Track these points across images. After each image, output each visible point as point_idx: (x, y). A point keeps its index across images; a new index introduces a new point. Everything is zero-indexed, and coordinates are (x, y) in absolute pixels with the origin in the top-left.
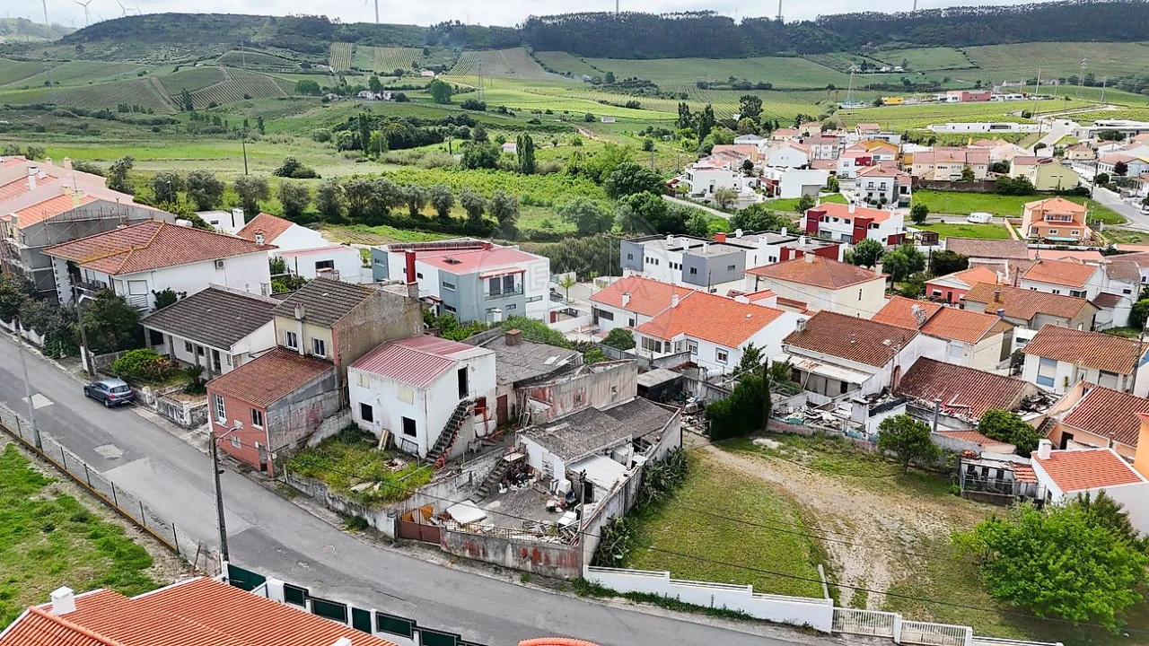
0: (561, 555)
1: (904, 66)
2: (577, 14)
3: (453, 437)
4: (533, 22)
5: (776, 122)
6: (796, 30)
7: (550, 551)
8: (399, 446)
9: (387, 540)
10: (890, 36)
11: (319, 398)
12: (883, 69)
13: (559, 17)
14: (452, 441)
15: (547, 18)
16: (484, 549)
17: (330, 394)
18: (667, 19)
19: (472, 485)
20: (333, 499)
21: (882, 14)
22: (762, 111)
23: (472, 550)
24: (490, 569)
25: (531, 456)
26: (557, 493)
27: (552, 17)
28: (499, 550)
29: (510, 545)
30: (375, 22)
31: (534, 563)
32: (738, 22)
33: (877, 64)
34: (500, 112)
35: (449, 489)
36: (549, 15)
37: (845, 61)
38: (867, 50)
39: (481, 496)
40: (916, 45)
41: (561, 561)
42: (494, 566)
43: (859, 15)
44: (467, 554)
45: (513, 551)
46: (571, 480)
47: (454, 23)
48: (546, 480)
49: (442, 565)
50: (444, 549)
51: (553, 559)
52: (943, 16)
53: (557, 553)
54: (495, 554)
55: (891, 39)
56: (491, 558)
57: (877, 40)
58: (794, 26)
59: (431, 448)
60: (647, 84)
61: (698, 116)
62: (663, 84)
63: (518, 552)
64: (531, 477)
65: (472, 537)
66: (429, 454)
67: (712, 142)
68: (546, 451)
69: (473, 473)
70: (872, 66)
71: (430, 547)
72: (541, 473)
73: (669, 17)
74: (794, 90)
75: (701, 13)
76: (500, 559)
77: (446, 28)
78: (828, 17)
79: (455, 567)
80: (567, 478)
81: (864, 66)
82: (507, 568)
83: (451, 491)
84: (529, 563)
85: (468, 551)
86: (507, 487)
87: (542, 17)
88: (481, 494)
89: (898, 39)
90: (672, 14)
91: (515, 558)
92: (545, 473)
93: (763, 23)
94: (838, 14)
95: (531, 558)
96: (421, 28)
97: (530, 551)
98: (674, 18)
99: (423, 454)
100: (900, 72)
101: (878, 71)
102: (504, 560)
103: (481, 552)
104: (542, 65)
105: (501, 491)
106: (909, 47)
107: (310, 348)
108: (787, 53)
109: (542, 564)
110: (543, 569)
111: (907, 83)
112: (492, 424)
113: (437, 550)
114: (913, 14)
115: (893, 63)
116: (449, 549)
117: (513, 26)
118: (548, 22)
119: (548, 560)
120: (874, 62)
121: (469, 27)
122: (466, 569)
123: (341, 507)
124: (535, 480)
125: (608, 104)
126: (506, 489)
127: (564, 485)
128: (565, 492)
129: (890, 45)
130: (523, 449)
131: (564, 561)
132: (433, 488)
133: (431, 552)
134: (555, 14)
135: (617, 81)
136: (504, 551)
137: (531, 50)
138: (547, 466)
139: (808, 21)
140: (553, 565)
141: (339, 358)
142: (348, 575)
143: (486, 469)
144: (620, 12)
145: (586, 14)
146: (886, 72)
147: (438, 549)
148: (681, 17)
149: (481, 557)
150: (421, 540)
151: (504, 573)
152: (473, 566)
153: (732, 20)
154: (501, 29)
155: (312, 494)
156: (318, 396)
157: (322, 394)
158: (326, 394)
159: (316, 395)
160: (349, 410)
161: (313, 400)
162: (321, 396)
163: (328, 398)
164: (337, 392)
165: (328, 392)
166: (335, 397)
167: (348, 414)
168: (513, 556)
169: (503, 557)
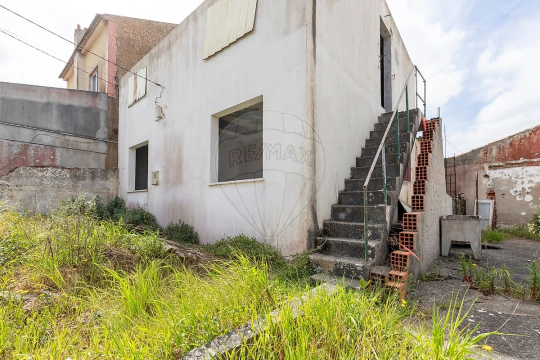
11: (46, 138)
17: (83, 143)
156: (44, 133)
157: (58, 132)
158: (72, 139)
159: (38, 129)
160: (111, 173)
161: (26, 135)
162: (54, 135)
163: (76, 150)
164: (103, 147)
165: (77, 136)
166: (98, 154)
167: (107, 179)
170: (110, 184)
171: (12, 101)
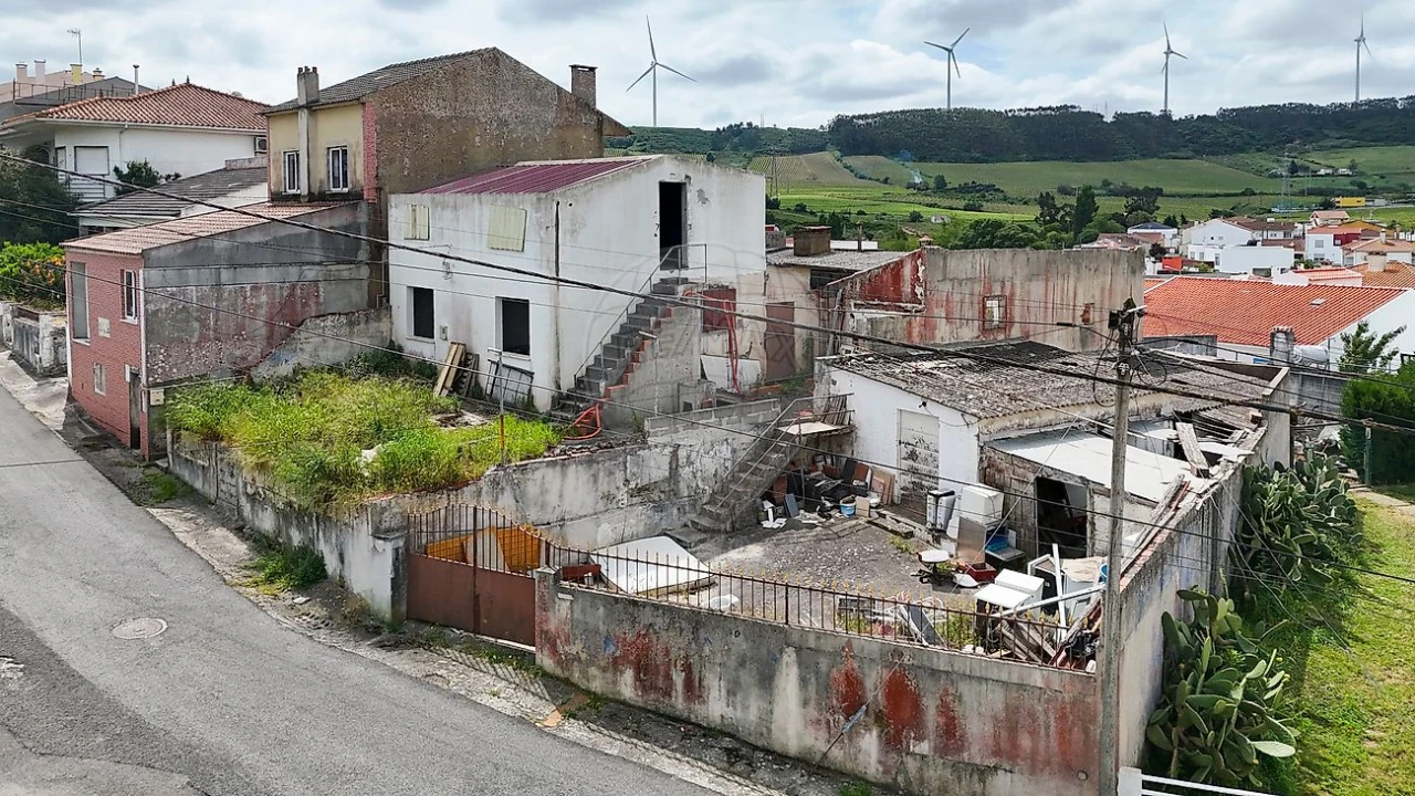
0: (1012, 711)
1: (1352, 167)
2: (897, 112)
3: (634, 359)
4: (841, 123)
5: (1182, 216)
6: (1190, 126)
7: (965, 688)
8: (485, 382)
9: (361, 624)
10: (1326, 132)
11: (311, 273)
12: (1322, 172)
13: (874, 116)
14: (628, 369)
15: (860, 117)
16: (688, 669)
17: (344, 271)
18: (1013, 116)
19: (676, 493)
20: (252, 498)
21: (1311, 105)
22: (1158, 208)
23: (646, 671)
24: (710, 754)
25: (861, 433)
26: (953, 532)
27: (865, 117)
28: (747, 677)
29: (789, 656)
30: (652, 126)
31: (893, 742)
32: (1109, 119)
33: (1312, 166)
34: (797, 211)
35: (604, 487)
36: (862, 113)
37: (1263, 162)
38: (1295, 149)
39: (705, 530)
40: (1364, 143)
41: (1014, 744)
42: (727, 742)
43: (1278, 107)
44: (627, 687)
45: (803, 681)
46: (1000, 488)
47: (745, 126)
48: (912, 501)
49: (521, 720)
50: (546, 661)
51: (977, 729)
52: (1398, 106)
53: (996, 699)
54: (731, 693)
55: (1327, 136)
56: (716, 707)
57: (1307, 137)
58: (1187, 122)
59: (567, 383)
60: (990, 188)
61: (1068, 209)
62: (1011, 191)
63: (825, 688)
64: (864, 492)
65: (646, 616)
66: (560, 401)
67: (1097, 231)
68: (913, 403)
69: (682, 453)
70: (1306, 169)
71: (501, 656)
72: (892, 479)
73: (1017, 113)
74: (1195, 196)
75: (1058, 108)
76: (753, 715)
77: (735, 131)
78: (1234, 110)
79: (575, 730)
80: (987, 478)
81: (1294, 170)
82: (780, 758)
83: (609, 497)
84: (870, 742)
85: (628, 675)
86: (786, 514)
87: (854, 117)
88: (705, 522)
89: (1337, 136)
90: (1021, 110)
91: (813, 713)
92: (906, 480)
93: (1145, 118)
94: (1247, 106)
95: (879, 718)
96: (706, 132)
97: (874, 682)
98: (1023, 114)
99: (543, 401)
100: (1348, 175)
101: (1315, 174)
102: (767, 717)
103: (678, 679)
104: (852, 171)
105: (766, 524)
106: (1353, 147)
107: (323, 175)
108: (1182, 155)
109: (924, 747)
110: (930, 773)
111: (1362, 186)
112: (751, 370)
113: (519, 667)
114: (1355, 105)
115: (1333, 163)
116: (565, 662)
117: (817, 128)
118: (861, 122)
119: (951, 734)
120: (1307, 164)
121: (763, 129)
122: (613, 744)
123: (266, 522)
124: (874, 500)
125: (939, 207)
126: (783, 521)
127: (978, 503)
128: (980, 520)
129: (1328, 143)
130: (838, 408)
131: (1025, 742)
132: (550, 472)
133: (502, 669)
134: (869, 113)
135: (949, 186)
136: (767, 680)
137: (838, 154)
138: (913, 456)
139: (1205, 116)
140: (975, 754)
141: (374, 183)
142: (135, 719)
143: (726, 451)
144: (952, 107)
145: (908, 111)
146: (1327, 175)
147: (524, 661)
148: (1032, 113)
149: (679, 702)
150: (476, 632)
151: (764, 775)
152: (644, 736)
153: (1102, 117)
154: (802, 131)
155: (212, 493)
156: (309, 267)
157: (320, 264)
158: (333, 268)
159: (303, 264)
160: (384, 312)
161: (293, 273)
162: (317, 267)
163: (338, 280)
164: (365, 272)
165: (338, 263)
166: (359, 282)
167: (380, 320)
168: (805, 703)
169: (764, 705)
170: (384, 326)
171: (282, 238)
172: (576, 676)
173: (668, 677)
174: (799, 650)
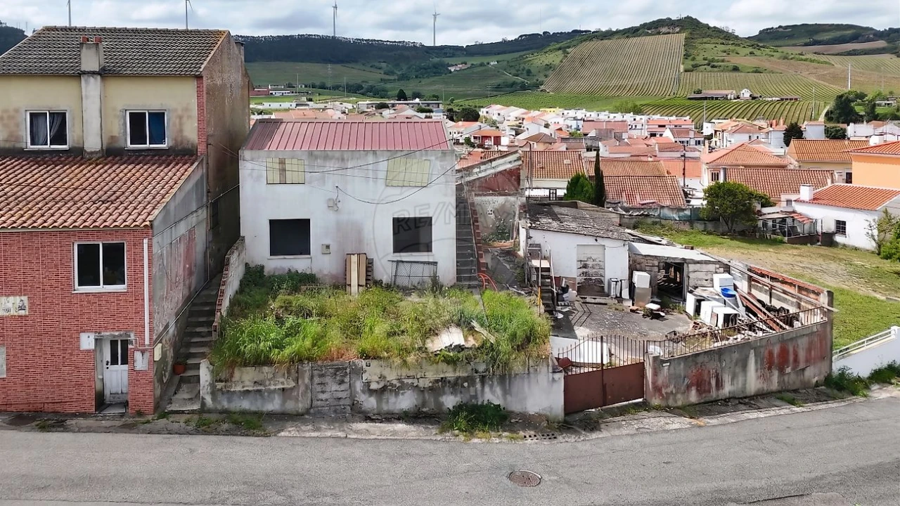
0: (809, 343)
7: (799, 342)
11: (194, 220)
16: (717, 376)
17: (201, 214)
23: (700, 385)
24: (743, 408)
25: (553, 261)
28: (738, 369)
29: (752, 354)
31: (782, 371)
41: (810, 356)
42: (731, 402)
44: (694, 396)
45: (756, 362)
48: (586, 288)
49: (695, 426)
50: (657, 402)
51: (802, 355)
53: (806, 341)
54: (732, 379)
56: (728, 389)
63: (763, 361)
65: (701, 359)
68: (587, 241)
72: (576, 280)
76: (740, 385)
79: (710, 422)
82: (750, 397)
84: (775, 376)
85: (693, 391)
91: (759, 373)
92: (580, 279)
95: (778, 365)
97: (777, 352)
102: (745, 383)
103: (713, 382)
109: (789, 370)
110: (791, 378)
116: (666, 397)
119: (796, 361)
136: (744, 367)
140: (802, 365)
141: (206, 141)
147: (645, 408)
149: (713, 393)
150: (604, 405)
168: (757, 371)
169: (744, 378)
172: (671, 402)
173: (710, 383)
174: (755, 349)
